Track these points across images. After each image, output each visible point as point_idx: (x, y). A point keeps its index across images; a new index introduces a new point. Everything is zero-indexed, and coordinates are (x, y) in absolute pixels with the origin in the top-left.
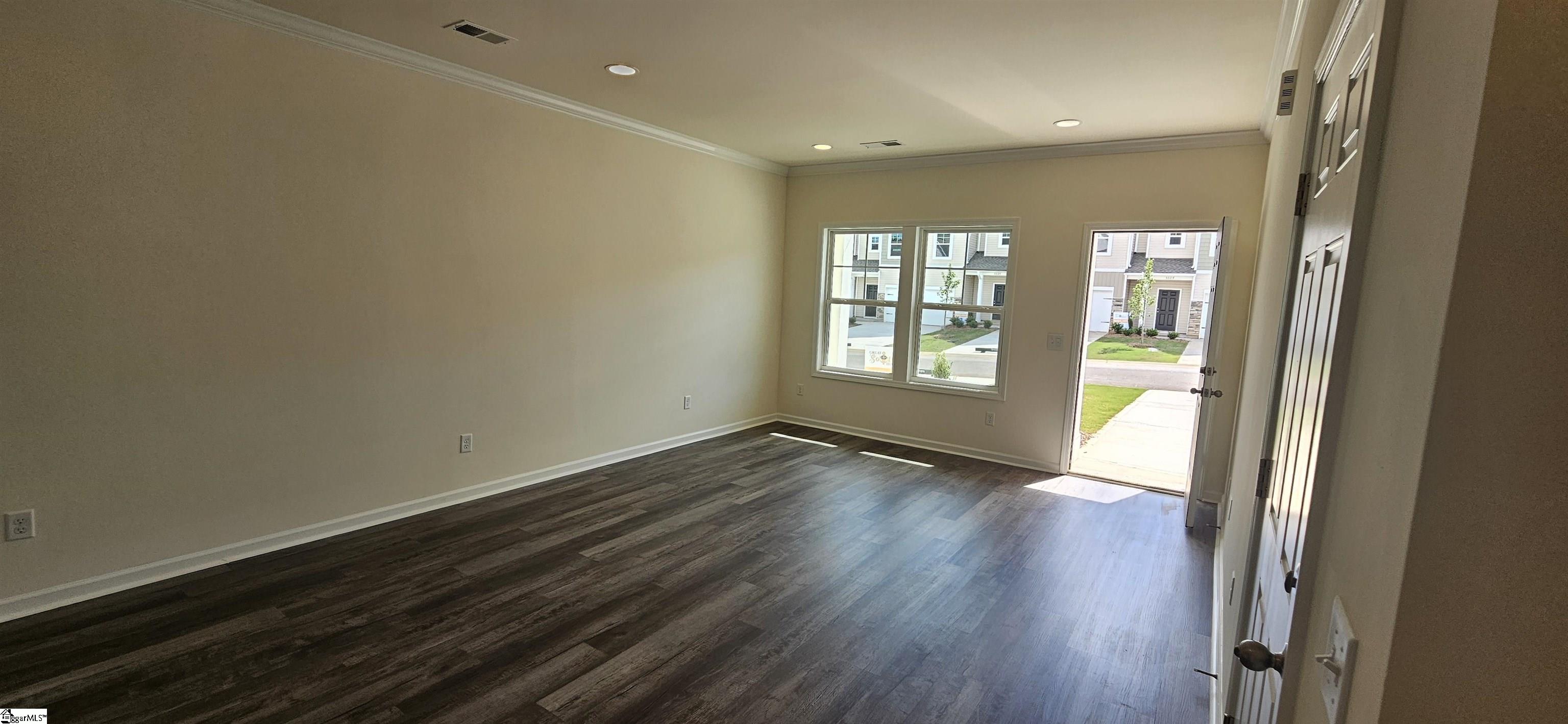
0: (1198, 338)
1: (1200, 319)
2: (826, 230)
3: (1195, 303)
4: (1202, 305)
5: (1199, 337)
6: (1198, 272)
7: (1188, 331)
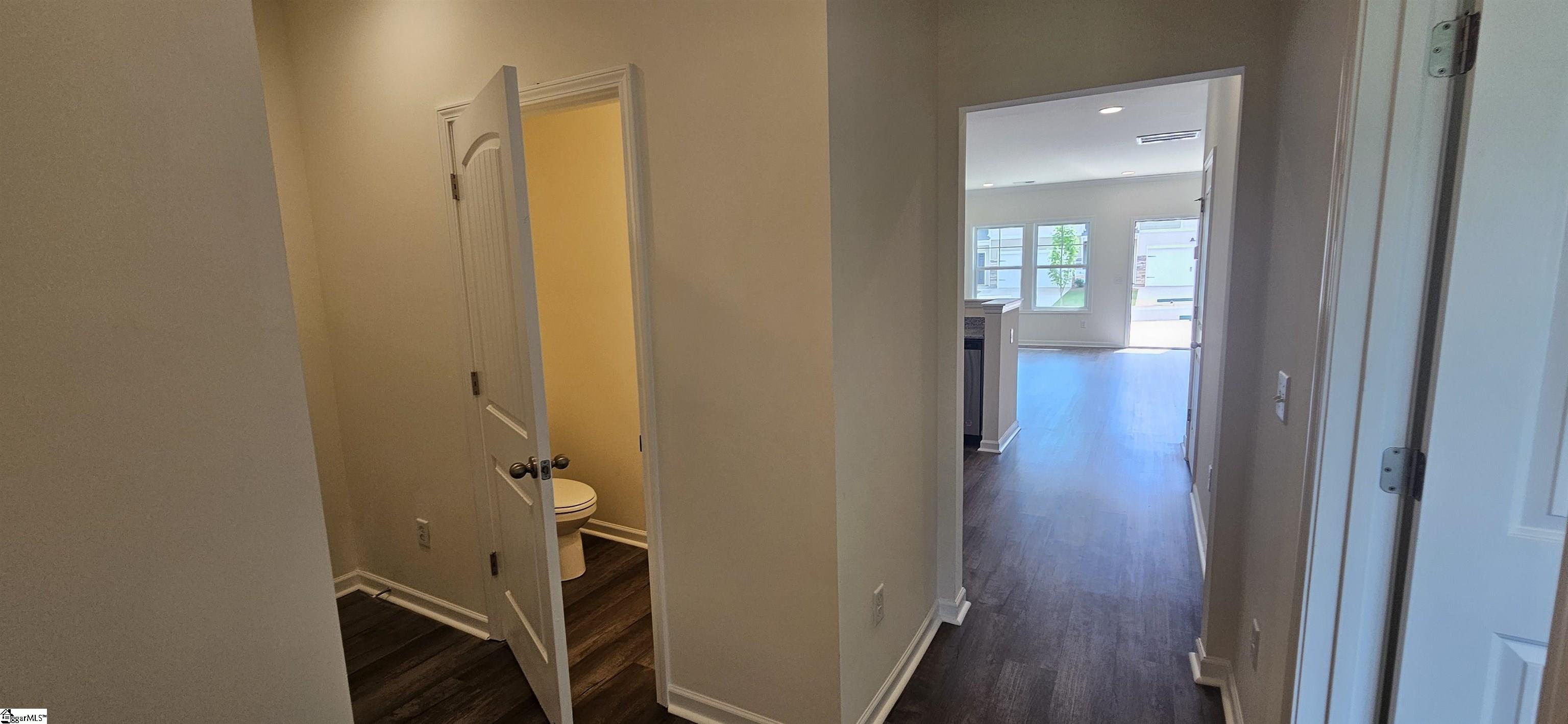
0: (1144, 286)
1: (1145, 270)
2: (974, 228)
3: (1140, 257)
4: (1146, 259)
5: (1146, 286)
6: (1140, 231)
7: (1137, 281)
